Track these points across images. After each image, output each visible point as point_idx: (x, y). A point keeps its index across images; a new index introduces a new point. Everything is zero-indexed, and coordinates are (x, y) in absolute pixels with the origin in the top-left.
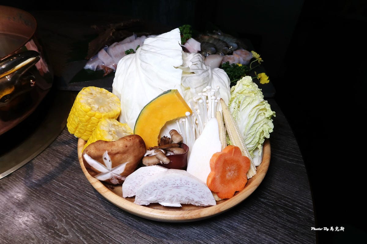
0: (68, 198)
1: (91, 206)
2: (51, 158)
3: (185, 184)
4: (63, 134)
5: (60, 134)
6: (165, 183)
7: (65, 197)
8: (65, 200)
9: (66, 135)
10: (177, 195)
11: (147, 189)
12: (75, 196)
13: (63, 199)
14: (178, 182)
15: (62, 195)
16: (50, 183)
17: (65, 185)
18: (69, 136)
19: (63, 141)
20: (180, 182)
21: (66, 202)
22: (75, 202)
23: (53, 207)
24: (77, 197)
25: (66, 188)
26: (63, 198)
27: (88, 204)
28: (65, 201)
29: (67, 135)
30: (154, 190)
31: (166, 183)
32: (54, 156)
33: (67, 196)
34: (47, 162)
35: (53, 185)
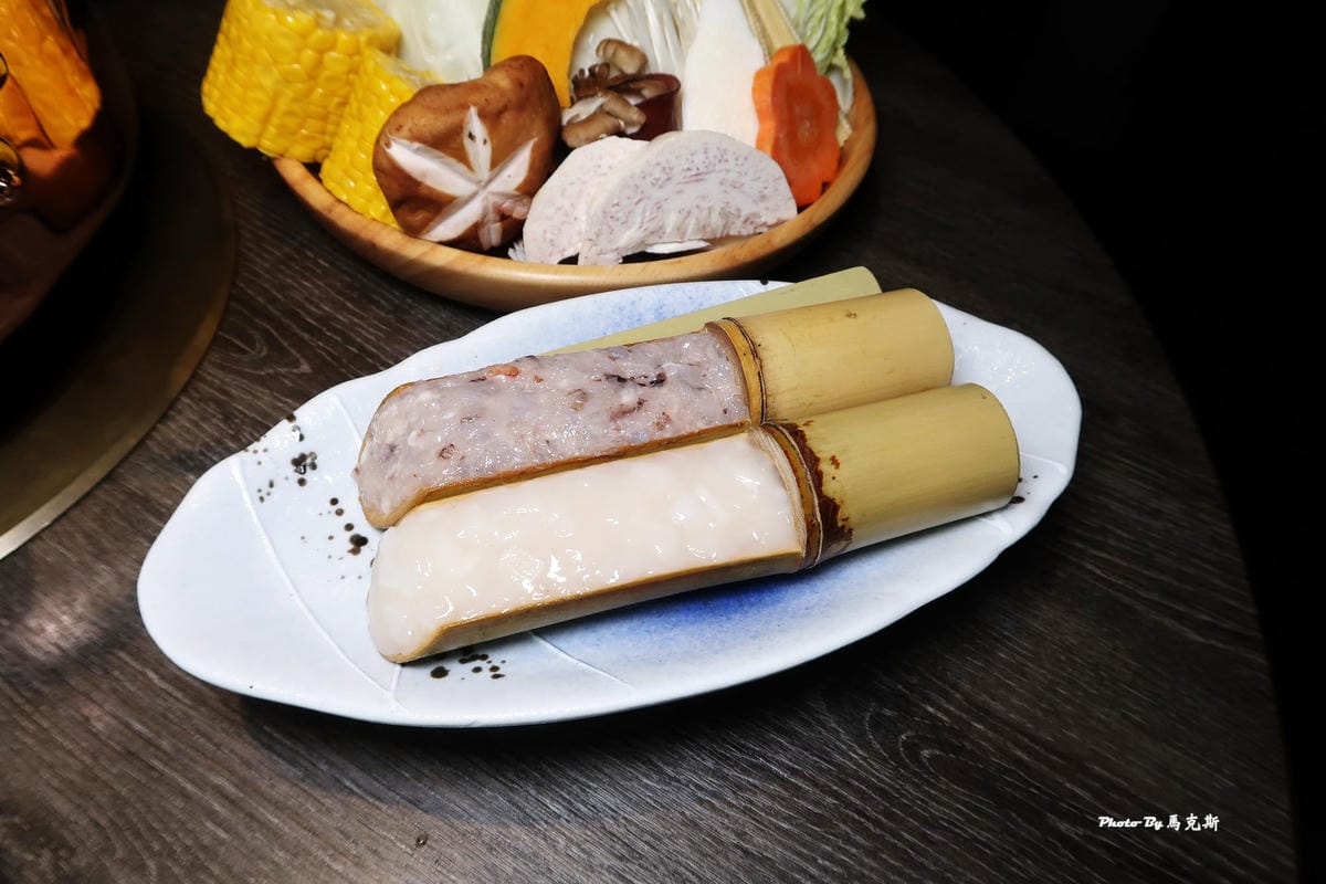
0: (179, 750)
1: (282, 799)
2: (117, 539)
3: (716, 162)
4: (178, 417)
5: (164, 418)
6: (664, 169)
7: (165, 744)
8: (165, 758)
9: (190, 420)
10: (697, 206)
11: (617, 204)
12: (210, 740)
13: (156, 756)
14: (699, 159)
15: (151, 735)
16: (101, 667)
17: (170, 682)
18: (203, 430)
19: (174, 451)
20: (704, 156)
21: (167, 771)
22: (207, 774)
23: (106, 792)
24: (218, 746)
25: (171, 695)
26: (158, 748)
27: (268, 790)
28: (166, 764)
29: (196, 424)
30: (637, 203)
31: (668, 171)
32: (128, 526)
33: (174, 741)
34: (96, 557)
35: (116, 679)
